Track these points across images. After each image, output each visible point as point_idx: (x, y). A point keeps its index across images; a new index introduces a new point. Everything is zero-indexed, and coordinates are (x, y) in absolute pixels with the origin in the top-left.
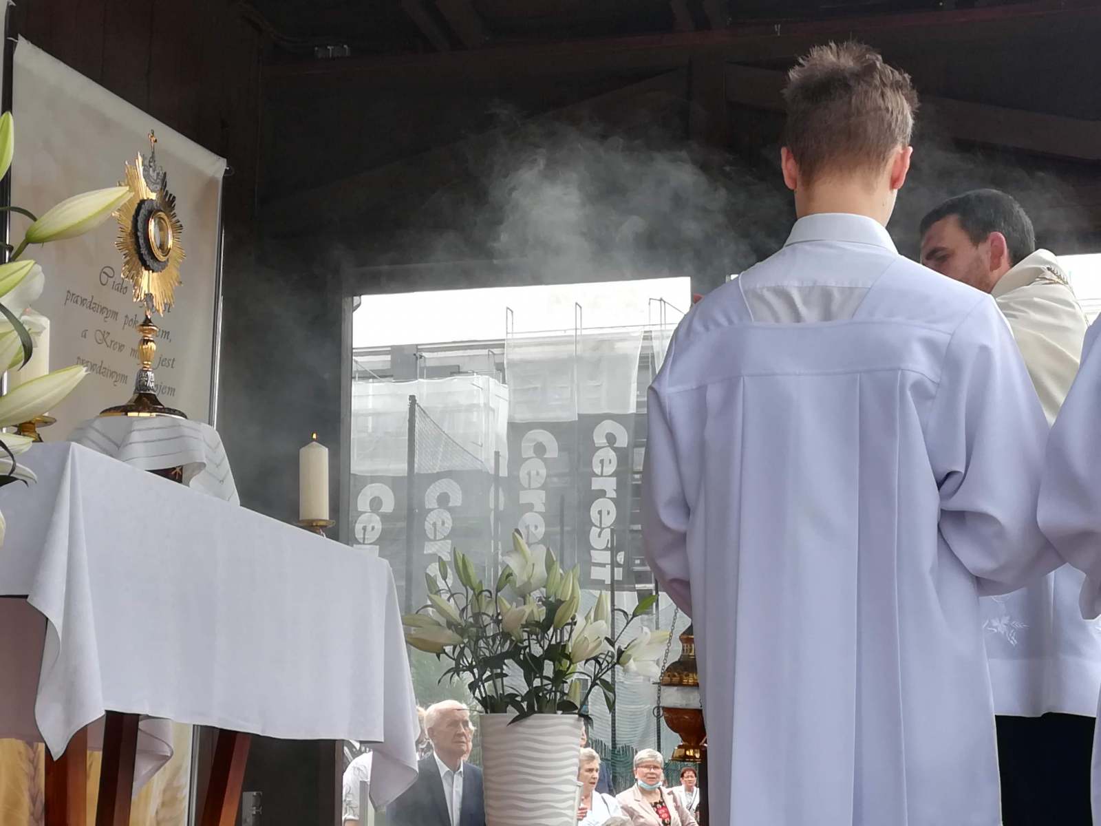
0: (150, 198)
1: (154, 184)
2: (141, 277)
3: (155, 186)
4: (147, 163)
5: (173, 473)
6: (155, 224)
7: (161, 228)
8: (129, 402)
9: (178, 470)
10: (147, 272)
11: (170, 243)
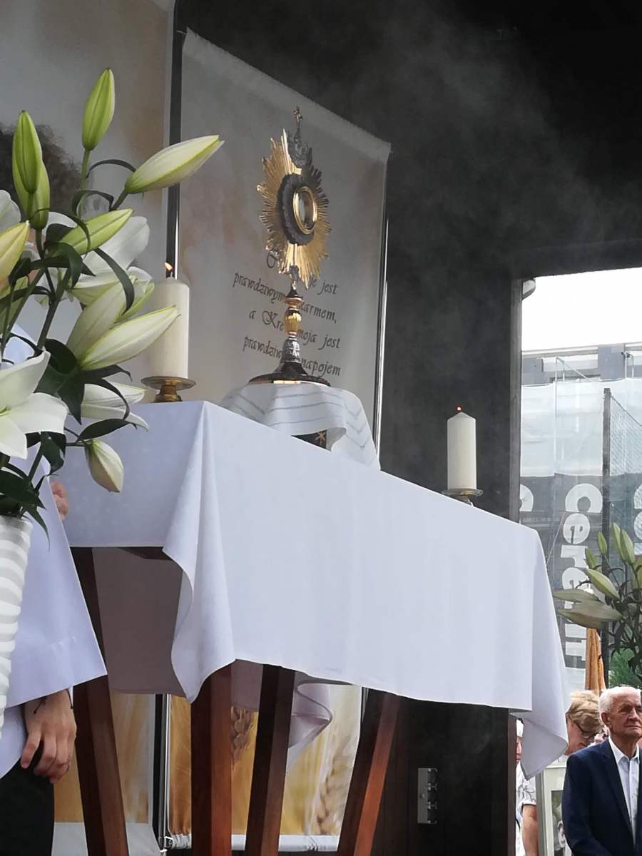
0: (296, 173)
1: (300, 159)
2: (286, 251)
3: (301, 161)
4: (292, 139)
5: (317, 438)
6: (299, 199)
7: (306, 203)
8: (276, 371)
9: (321, 436)
10: (292, 245)
11: (315, 217)
